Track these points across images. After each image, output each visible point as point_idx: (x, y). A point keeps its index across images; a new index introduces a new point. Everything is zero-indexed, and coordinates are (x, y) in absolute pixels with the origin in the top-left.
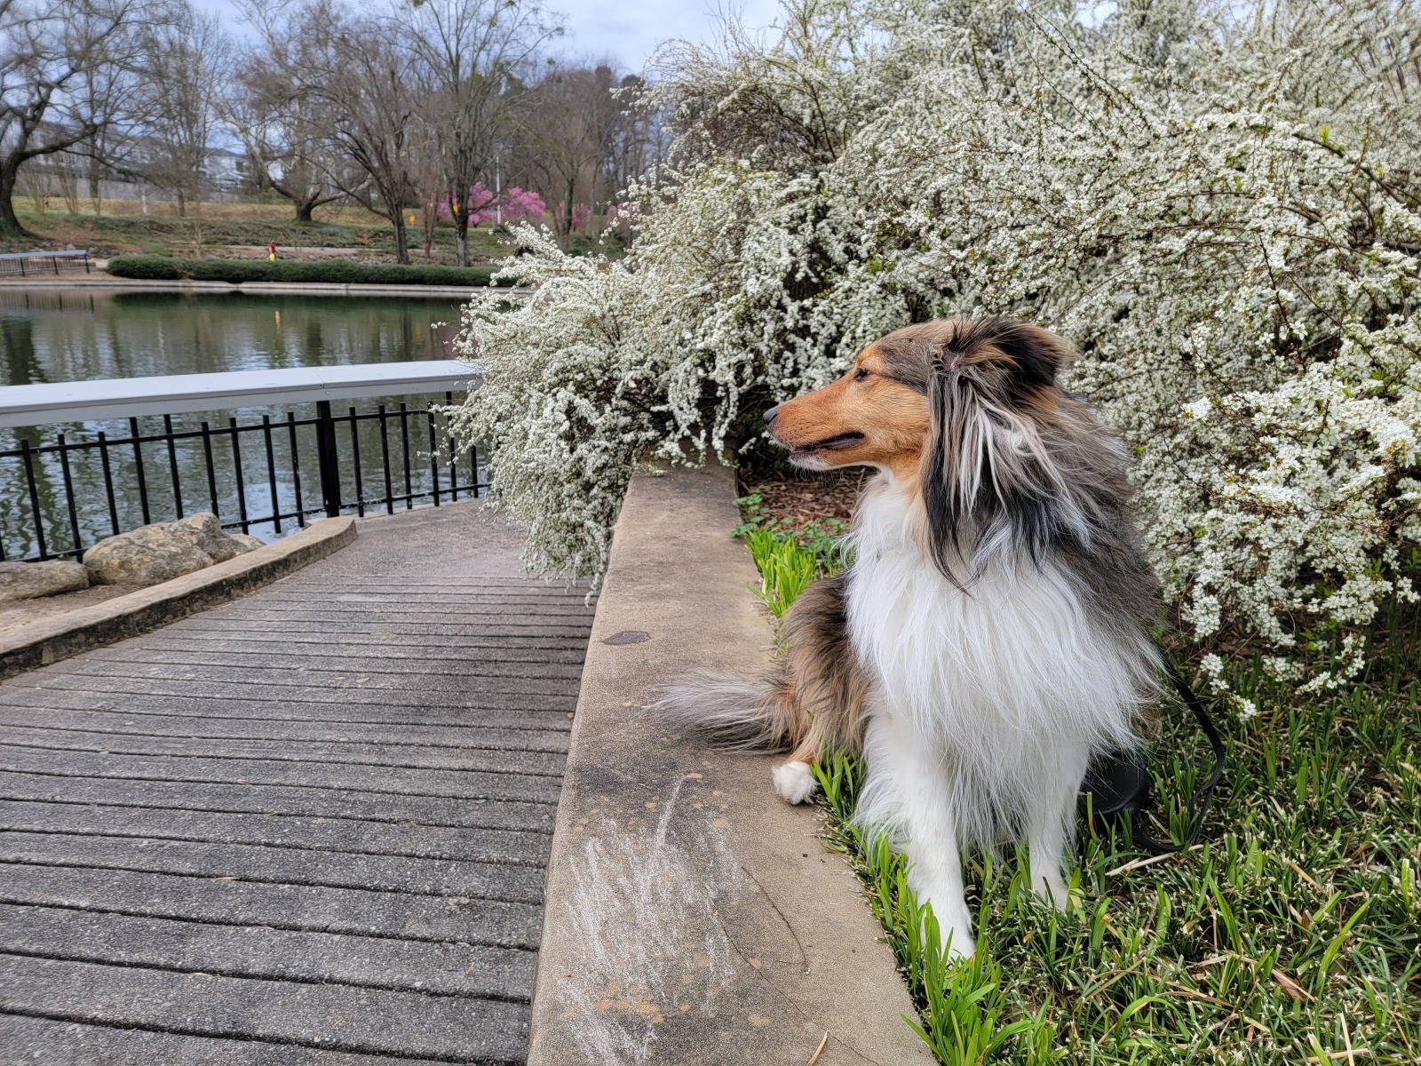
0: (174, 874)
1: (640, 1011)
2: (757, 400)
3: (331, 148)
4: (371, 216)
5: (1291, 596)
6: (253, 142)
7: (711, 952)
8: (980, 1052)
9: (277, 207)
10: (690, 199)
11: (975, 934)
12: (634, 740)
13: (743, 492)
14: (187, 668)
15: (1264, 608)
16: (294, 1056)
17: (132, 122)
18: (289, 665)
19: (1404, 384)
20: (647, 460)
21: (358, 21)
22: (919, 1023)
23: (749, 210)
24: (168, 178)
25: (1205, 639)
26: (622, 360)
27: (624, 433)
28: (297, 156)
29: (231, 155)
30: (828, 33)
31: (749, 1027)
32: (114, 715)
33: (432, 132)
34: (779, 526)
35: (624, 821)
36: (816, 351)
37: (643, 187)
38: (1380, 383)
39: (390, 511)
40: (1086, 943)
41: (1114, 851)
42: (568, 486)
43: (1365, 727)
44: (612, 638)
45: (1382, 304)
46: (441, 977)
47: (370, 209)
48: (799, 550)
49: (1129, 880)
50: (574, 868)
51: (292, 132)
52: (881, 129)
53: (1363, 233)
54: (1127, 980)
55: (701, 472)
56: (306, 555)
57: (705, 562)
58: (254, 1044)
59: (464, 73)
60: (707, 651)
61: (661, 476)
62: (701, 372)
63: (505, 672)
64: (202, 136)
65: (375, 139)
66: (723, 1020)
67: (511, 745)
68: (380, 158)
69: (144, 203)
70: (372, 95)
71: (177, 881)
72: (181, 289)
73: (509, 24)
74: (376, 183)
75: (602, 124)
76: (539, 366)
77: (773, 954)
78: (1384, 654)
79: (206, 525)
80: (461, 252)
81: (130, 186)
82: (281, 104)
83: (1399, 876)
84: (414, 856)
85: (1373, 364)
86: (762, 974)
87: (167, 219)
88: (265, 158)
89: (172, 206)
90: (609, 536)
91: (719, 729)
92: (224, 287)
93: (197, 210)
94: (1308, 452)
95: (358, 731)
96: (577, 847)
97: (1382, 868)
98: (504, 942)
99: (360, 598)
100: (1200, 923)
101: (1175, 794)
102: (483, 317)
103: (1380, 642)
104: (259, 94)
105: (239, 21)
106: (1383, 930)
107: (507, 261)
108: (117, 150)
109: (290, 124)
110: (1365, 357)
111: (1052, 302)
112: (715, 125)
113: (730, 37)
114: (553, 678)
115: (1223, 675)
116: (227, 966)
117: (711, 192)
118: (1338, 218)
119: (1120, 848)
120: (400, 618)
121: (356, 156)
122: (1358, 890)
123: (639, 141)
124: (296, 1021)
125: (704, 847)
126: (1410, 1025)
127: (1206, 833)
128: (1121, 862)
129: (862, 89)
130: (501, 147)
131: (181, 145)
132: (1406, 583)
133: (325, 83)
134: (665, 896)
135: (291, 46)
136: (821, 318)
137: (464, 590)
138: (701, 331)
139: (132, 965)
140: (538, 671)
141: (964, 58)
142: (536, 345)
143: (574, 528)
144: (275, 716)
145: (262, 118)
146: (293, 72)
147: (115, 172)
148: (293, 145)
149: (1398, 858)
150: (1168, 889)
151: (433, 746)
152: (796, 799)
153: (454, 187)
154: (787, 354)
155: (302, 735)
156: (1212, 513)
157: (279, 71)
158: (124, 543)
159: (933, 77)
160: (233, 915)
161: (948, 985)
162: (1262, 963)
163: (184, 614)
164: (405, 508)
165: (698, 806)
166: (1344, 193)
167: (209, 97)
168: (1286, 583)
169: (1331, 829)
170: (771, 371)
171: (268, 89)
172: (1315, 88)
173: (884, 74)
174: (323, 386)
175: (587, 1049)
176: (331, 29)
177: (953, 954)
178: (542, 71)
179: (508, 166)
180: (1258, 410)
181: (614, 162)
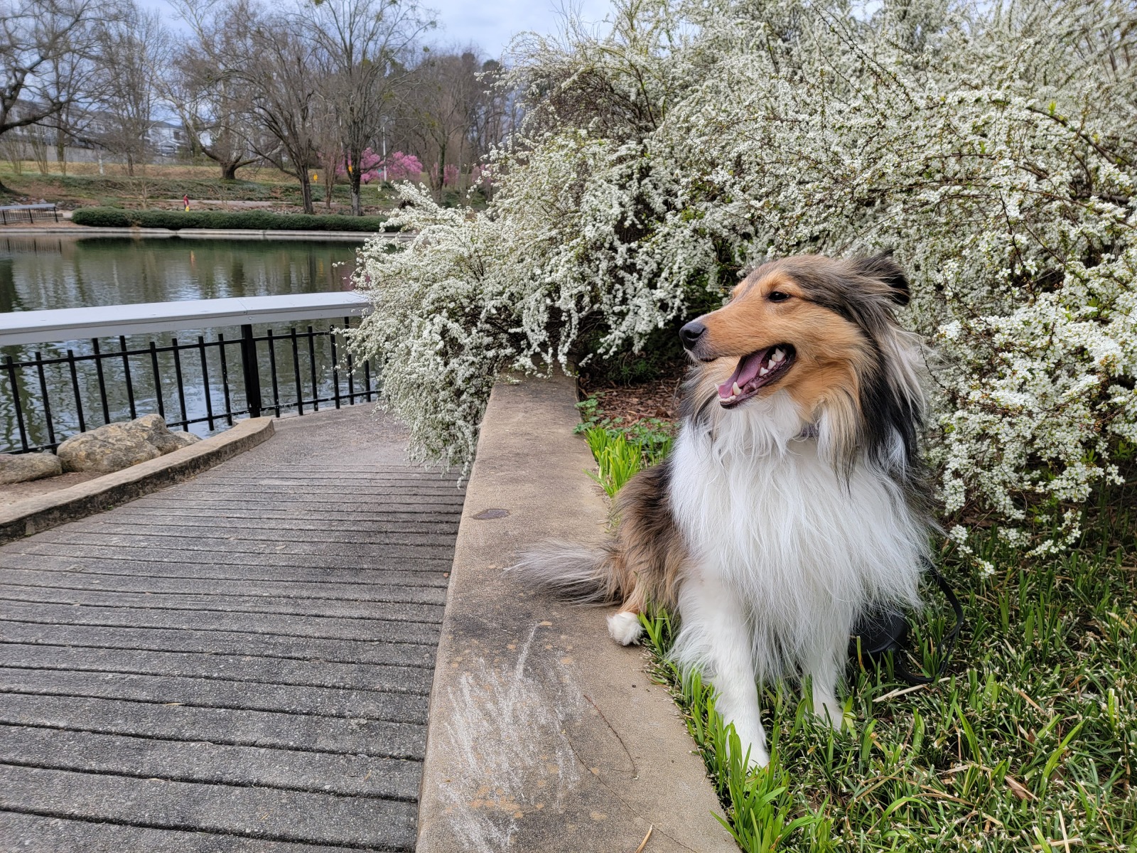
0: (134, 701)
1: (505, 809)
2: (594, 324)
3: (250, 120)
4: (283, 175)
5: (1021, 480)
6: (187, 116)
7: (560, 762)
8: (773, 841)
9: (208, 168)
10: (539, 162)
11: (769, 748)
12: (497, 595)
13: (582, 397)
14: (141, 538)
15: (999, 490)
16: (230, 843)
17: (90, 100)
18: (222, 535)
19: (1114, 310)
20: (506, 372)
21: (270, 17)
22: (725, 818)
23: (587, 170)
24: (119, 145)
25: (953, 514)
26: (485, 292)
27: (487, 350)
28: (222, 127)
29: (170, 126)
30: (649, 27)
31: (591, 821)
32: (84, 575)
33: (331, 107)
34: (611, 425)
35: (490, 658)
36: (641, 284)
37: (502, 152)
38: (1095, 309)
39: (301, 413)
40: (857, 755)
41: (879, 682)
42: (443, 393)
43: (1080, 584)
44: (479, 515)
45: (1096, 245)
46: (346, 781)
47: (282, 169)
48: (628, 443)
49: (891, 705)
50: (451, 696)
51: (218, 107)
52: (693, 105)
53: (1082, 187)
54: (890, 784)
55: (549, 381)
56: (235, 448)
57: (553, 453)
58: (198, 835)
59: (356, 59)
60: (555, 524)
61: (517, 384)
62: (548, 301)
63: (393, 540)
64: (147, 111)
65: (285, 113)
66: (570, 815)
67: (399, 598)
68: (289, 128)
69: (101, 165)
70: (282, 78)
71: (136, 706)
72: (131, 235)
73: (392, 19)
74: (286, 149)
75: (468, 101)
76: (419, 297)
77: (609, 764)
78: (1095, 525)
79: (154, 424)
80: (355, 204)
81: (89, 152)
82: (210, 85)
83: (1106, 703)
84: (323, 686)
85: (1089, 294)
86: (601, 780)
87: (119, 178)
88: (197, 129)
89: (123, 168)
90: (475, 433)
91: (565, 587)
92: (165, 233)
93: (144, 171)
94: (1038, 365)
95: (278, 587)
96: (453, 680)
97: (1092, 696)
98: (395, 754)
99: (278, 482)
100: (947, 740)
101: (928, 638)
102: (374, 258)
103: (1092, 516)
104: (192, 77)
105: (175, 18)
106: (1093, 745)
107: (393, 213)
108: (79, 123)
109: (217, 101)
110: (1083, 288)
111: (831, 243)
112: (559, 102)
113: (571, 30)
114: (432, 545)
115: (967, 543)
116: (176, 773)
117: (557, 156)
118: (1062, 176)
119: (883, 680)
120: (310, 497)
121: (270, 127)
122: (1074, 713)
123: (497, 113)
124: (231, 816)
125: (554, 680)
126: (1114, 819)
127: (953, 668)
128: (885, 691)
129: (678, 72)
130: (387, 118)
131: (130, 118)
132: (1114, 469)
133: (244, 68)
134: (523, 718)
135: (217, 38)
136: (645, 257)
137: (360, 476)
138: (549, 268)
139: (101, 773)
140: (420, 540)
141: (760, 46)
142: (416, 280)
143: (448, 426)
144: (211, 575)
145: (194, 96)
146: (218, 58)
147: (77, 140)
148: (219, 118)
149: (1106, 687)
150: (923, 713)
151: (337, 599)
152: (626, 641)
153: (349, 151)
154: (617, 286)
155: (233, 591)
156: (959, 414)
157: (207, 58)
158: (90, 438)
159: (735, 61)
160: (181, 733)
161: (748, 788)
162: (997, 771)
163: (138, 495)
164: (313, 411)
165: (549, 647)
166: (1067, 157)
167: (152, 80)
168: (1018, 469)
169: (1053, 666)
170: (605, 300)
171: (199, 73)
172: (1043, 70)
173: (695, 59)
174: (246, 313)
175: (463, 839)
176: (249, 24)
177: (751, 764)
178: (419, 57)
179: (392, 134)
180: (998, 331)
181: (478, 130)
